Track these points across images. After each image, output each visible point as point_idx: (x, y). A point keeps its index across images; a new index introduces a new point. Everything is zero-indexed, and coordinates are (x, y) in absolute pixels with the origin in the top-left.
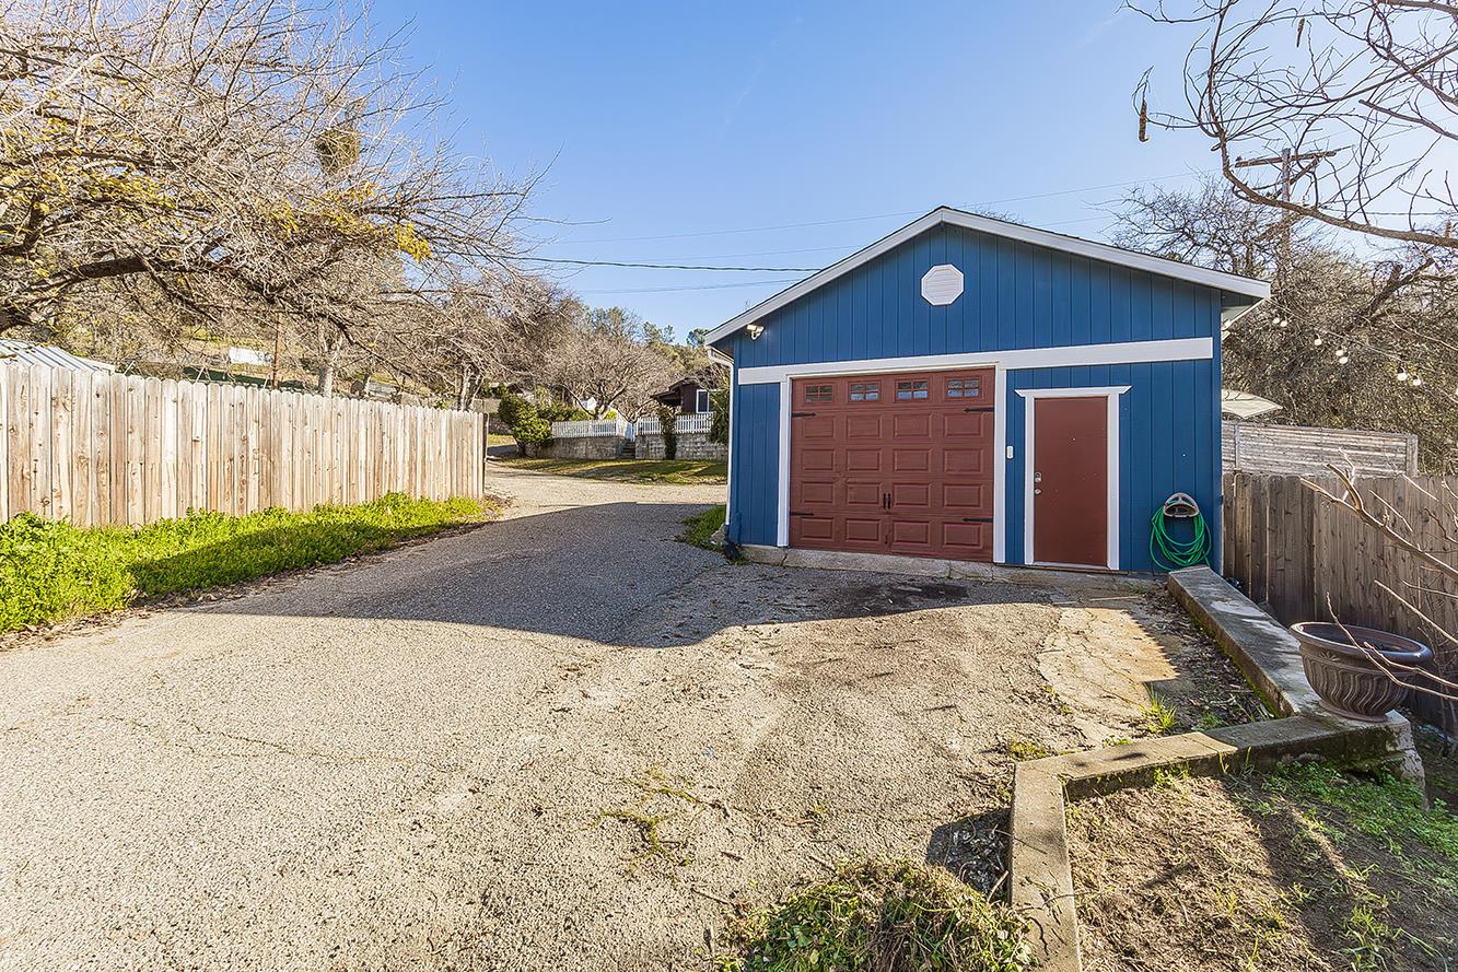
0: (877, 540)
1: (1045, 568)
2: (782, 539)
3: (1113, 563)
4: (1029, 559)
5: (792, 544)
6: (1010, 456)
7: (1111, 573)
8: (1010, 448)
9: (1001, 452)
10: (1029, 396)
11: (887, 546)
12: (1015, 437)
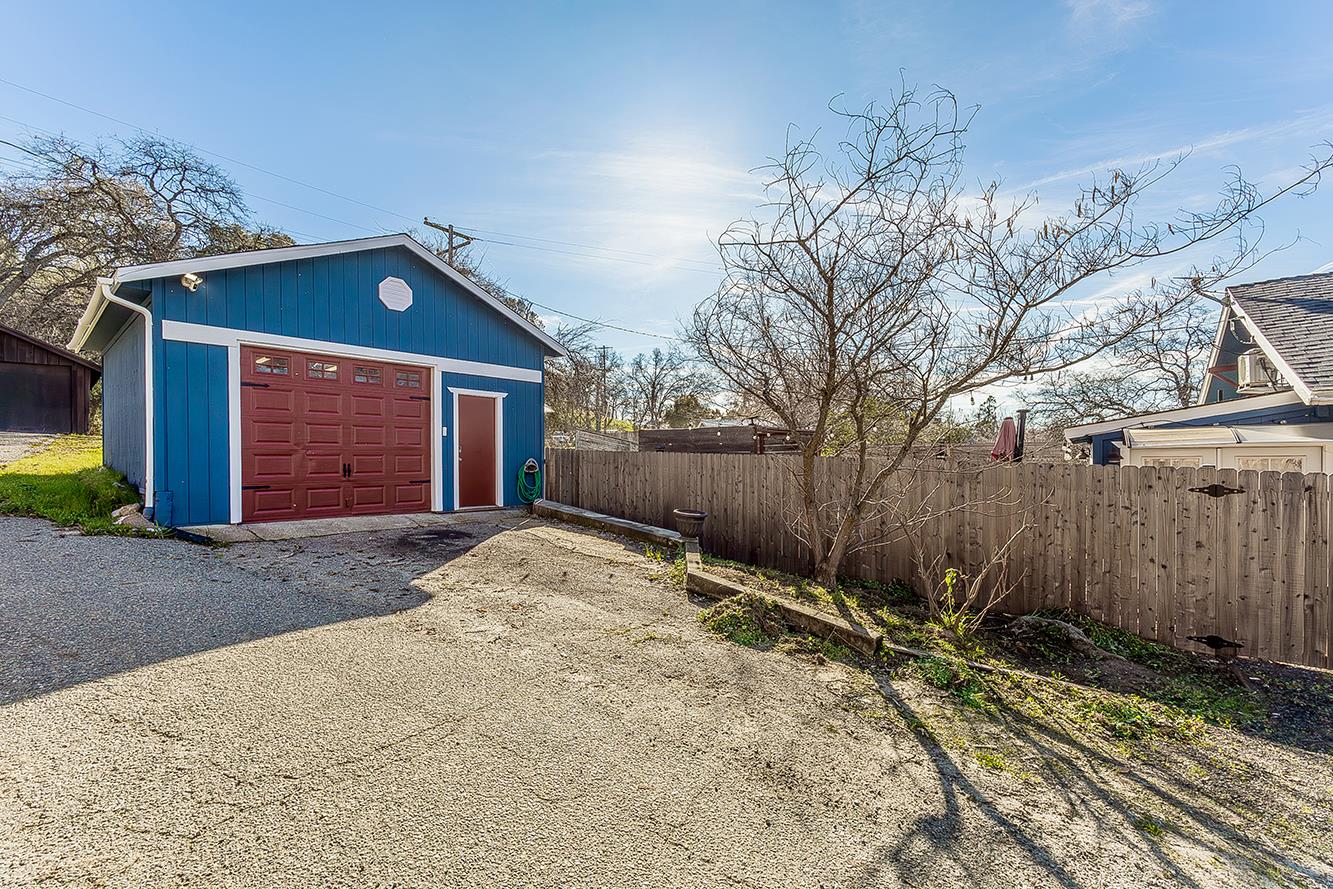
0: (338, 505)
1: (465, 511)
2: (236, 516)
3: (500, 502)
4: (457, 507)
5: (247, 519)
6: (445, 434)
7: (499, 509)
8: (445, 428)
9: (438, 431)
10: (456, 392)
11: (348, 510)
12: (447, 421)
